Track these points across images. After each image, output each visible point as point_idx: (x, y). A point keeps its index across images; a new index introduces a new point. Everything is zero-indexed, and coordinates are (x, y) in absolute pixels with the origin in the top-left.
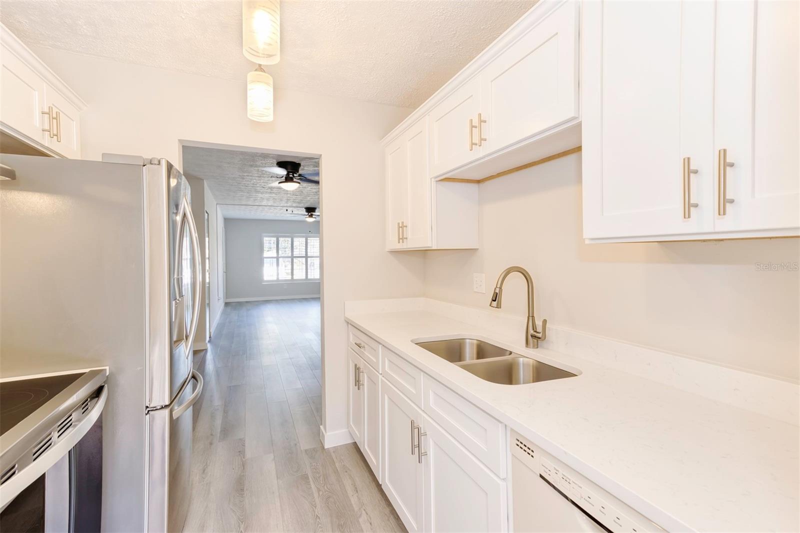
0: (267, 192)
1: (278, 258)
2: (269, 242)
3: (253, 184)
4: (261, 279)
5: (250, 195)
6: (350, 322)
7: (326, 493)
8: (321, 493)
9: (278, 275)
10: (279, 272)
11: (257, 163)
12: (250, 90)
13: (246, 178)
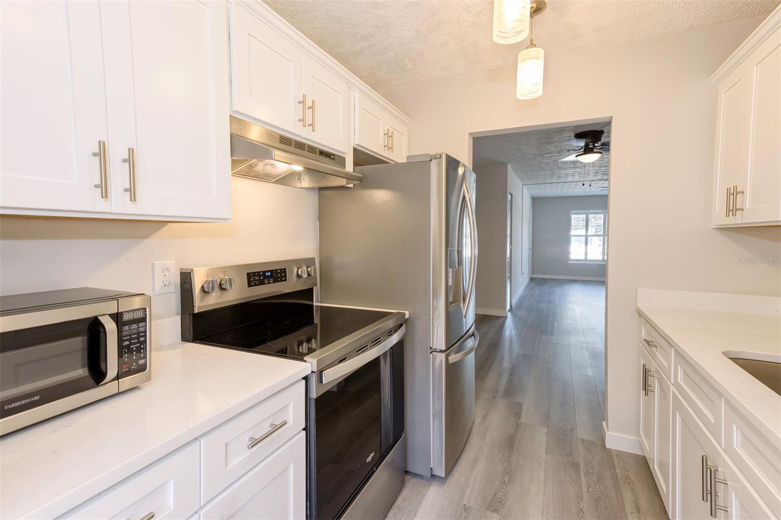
0: (570, 167)
1: (587, 237)
2: (577, 219)
3: (554, 161)
4: (568, 259)
5: (553, 173)
6: (642, 315)
7: (597, 493)
8: (591, 490)
9: (586, 254)
10: (588, 251)
11: (553, 140)
12: (520, 70)
13: (546, 157)
